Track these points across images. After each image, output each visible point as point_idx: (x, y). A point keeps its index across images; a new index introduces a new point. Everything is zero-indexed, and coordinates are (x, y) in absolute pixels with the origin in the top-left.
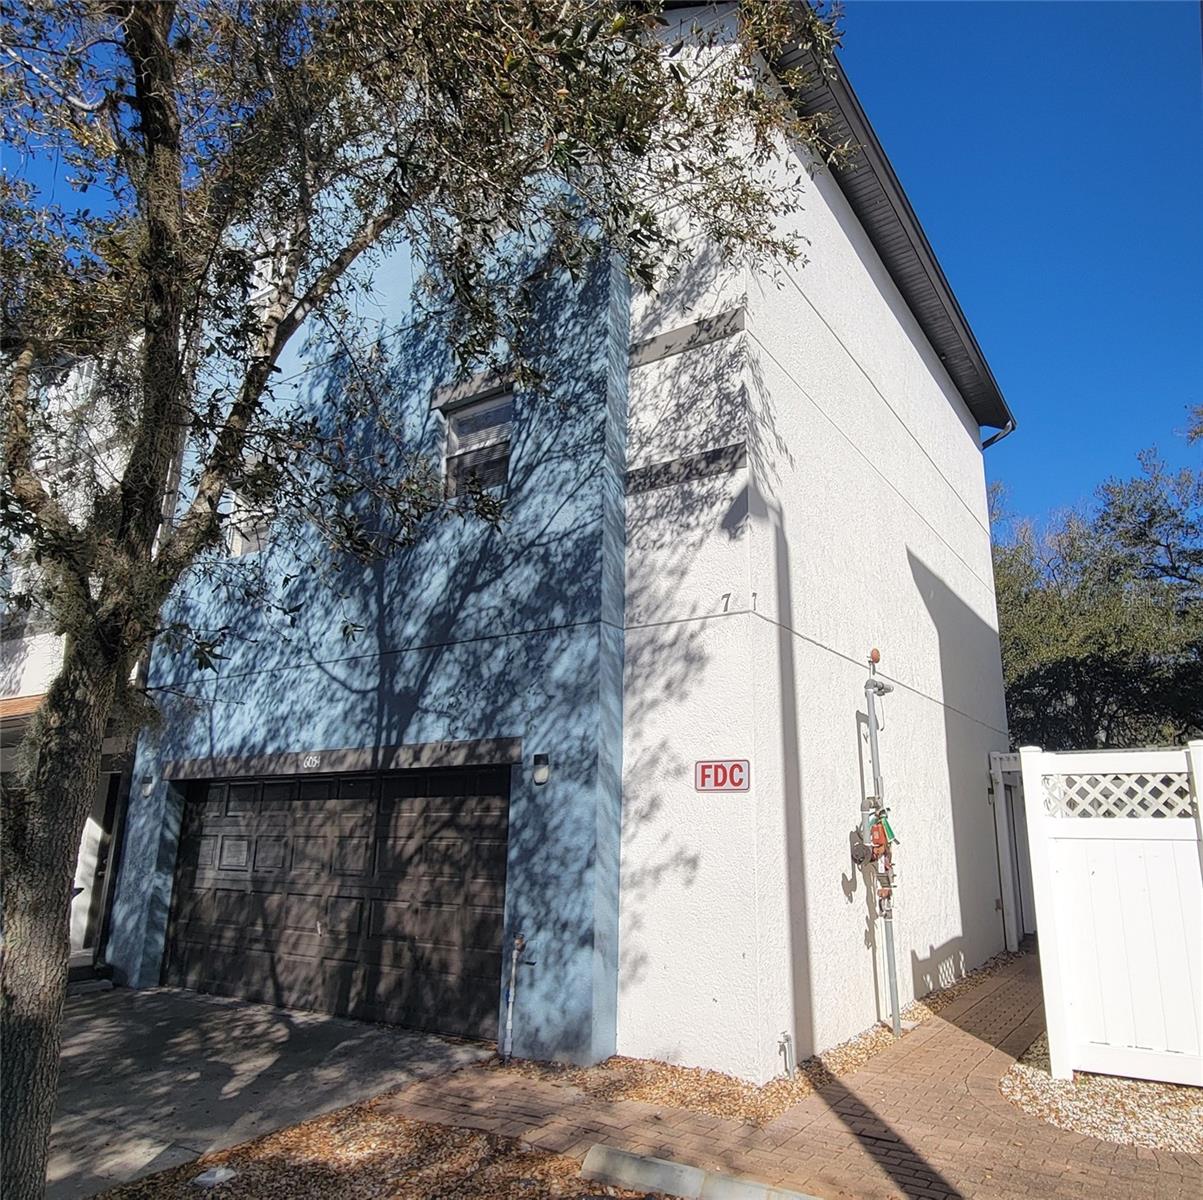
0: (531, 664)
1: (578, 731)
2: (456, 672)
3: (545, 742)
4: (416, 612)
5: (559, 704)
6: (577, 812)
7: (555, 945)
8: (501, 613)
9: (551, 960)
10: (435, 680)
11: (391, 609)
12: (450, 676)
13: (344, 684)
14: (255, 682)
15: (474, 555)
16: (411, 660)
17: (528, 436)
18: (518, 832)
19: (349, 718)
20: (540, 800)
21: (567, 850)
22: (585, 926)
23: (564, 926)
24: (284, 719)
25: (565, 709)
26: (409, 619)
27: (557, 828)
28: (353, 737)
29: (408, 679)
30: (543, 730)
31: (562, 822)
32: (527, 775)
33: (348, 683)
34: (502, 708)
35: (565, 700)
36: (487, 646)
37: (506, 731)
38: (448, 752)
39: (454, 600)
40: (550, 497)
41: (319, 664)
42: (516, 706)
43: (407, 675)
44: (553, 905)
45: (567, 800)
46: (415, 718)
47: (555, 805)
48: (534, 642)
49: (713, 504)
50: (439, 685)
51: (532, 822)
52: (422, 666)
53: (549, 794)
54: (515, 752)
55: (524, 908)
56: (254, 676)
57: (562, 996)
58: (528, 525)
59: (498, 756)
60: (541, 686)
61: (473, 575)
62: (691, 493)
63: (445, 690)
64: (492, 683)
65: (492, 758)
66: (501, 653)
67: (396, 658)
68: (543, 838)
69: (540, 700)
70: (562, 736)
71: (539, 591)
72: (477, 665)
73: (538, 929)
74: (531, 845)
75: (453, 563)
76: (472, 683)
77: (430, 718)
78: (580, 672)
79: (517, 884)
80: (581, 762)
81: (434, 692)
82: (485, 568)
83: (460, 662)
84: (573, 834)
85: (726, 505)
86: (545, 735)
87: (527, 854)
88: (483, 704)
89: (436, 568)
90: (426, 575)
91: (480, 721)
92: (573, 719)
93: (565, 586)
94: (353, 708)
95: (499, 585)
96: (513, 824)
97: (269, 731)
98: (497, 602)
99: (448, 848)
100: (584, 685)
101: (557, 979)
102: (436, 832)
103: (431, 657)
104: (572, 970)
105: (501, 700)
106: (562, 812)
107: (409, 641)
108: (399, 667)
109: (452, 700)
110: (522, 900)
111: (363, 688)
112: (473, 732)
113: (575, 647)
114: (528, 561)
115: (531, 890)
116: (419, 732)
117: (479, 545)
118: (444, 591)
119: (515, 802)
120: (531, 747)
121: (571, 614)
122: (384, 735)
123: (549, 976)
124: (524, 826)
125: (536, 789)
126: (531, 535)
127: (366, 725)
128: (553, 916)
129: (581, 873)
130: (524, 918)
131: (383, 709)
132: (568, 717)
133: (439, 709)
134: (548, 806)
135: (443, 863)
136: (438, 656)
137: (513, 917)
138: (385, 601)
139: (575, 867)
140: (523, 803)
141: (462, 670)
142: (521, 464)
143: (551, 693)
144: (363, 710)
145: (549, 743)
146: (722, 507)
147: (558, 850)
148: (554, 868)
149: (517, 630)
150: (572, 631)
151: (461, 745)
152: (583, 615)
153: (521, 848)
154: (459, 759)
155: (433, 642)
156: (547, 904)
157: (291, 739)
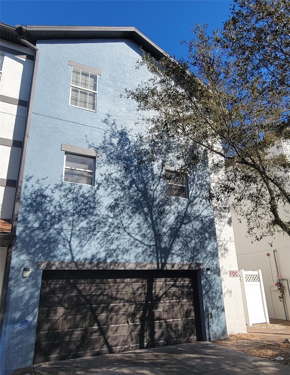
0: (202, 246)
1: (215, 263)
2: (181, 244)
3: (208, 265)
4: (166, 226)
5: (210, 257)
6: (217, 282)
7: (217, 312)
8: (192, 232)
9: (216, 316)
10: (175, 246)
11: (157, 222)
12: (179, 246)
13: (141, 242)
14: (96, 235)
15: (183, 214)
16: (166, 239)
17: (193, 189)
18: (204, 287)
19: (145, 253)
20: (209, 279)
21: (216, 290)
22: (222, 307)
23: (218, 308)
24: (115, 250)
25: (211, 258)
26: (163, 227)
27: (213, 286)
28: (148, 259)
29: (165, 244)
30: (207, 262)
31: (214, 284)
32: (205, 273)
33: (143, 242)
34: (196, 256)
35: (211, 256)
36: (189, 239)
37: (198, 262)
38: (183, 266)
39: (178, 225)
40: (201, 207)
41: (129, 234)
42: (199, 256)
43: (165, 243)
44: (215, 303)
45: (215, 279)
46: (170, 256)
47: (212, 280)
48: (201, 240)
49: (225, 218)
50: (176, 247)
51: (207, 284)
52: (170, 241)
53: (211, 277)
54: (201, 267)
55: (208, 305)
56: (95, 233)
57: (220, 324)
58: (196, 212)
59: (197, 267)
60: (205, 252)
61: (183, 220)
62: (221, 214)
63: (178, 249)
64: (192, 249)
65: (196, 268)
66: (193, 242)
67: (160, 237)
68: (211, 288)
69: (205, 255)
70: (212, 264)
71: (201, 228)
72: (187, 243)
73: (212, 309)
74: (208, 290)
75: (176, 215)
76: (186, 248)
77: (175, 256)
78: (214, 250)
79: (206, 299)
80: (217, 270)
81: (175, 249)
82: (186, 219)
83: (182, 242)
84: (217, 287)
85: (228, 219)
86: (208, 263)
87: (207, 292)
88: (190, 254)
89: (171, 215)
90: (168, 216)
91: (190, 259)
92: (214, 260)
93: (208, 229)
94: (146, 250)
95: (191, 224)
96: (203, 285)
97: (107, 254)
98: (191, 228)
99: (174, 292)
100: (215, 253)
101: (218, 320)
102: (170, 288)
103: (172, 239)
104: (221, 317)
105: (195, 254)
106: (214, 282)
107: (165, 233)
108: (162, 240)
109: (181, 252)
110: (208, 303)
111: (149, 244)
112: (189, 261)
113: (211, 244)
114: (198, 220)
115: (209, 300)
116: (172, 260)
117: (183, 212)
118: (174, 222)
119: (203, 279)
120: (205, 266)
121: (210, 236)
122: (160, 260)
123: (216, 320)
124: (206, 285)
125: (208, 276)
126: (197, 214)
127: (153, 256)
128: (215, 306)
129: (220, 295)
130: (208, 307)
131: (158, 252)
132: (212, 260)
133: (177, 254)
134: (211, 280)
135: (173, 296)
136: (174, 239)
137: (206, 308)
138: (154, 219)
139: (219, 294)
140: (205, 280)
141: (183, 244)
142: (192, 195)
143: (208, 253)
144: (150, 251)
145: (209, 265)
146: (227, 219)
147: (214, 291)
148: (214, 295)
149: (197, 237)
150: (210, 240)
151: (186, 264)
152: (213, 236)
153: (206, 290)
154: (186, 268)
155: (173, 235)
156: (214, 304)
157: (119, 258)
